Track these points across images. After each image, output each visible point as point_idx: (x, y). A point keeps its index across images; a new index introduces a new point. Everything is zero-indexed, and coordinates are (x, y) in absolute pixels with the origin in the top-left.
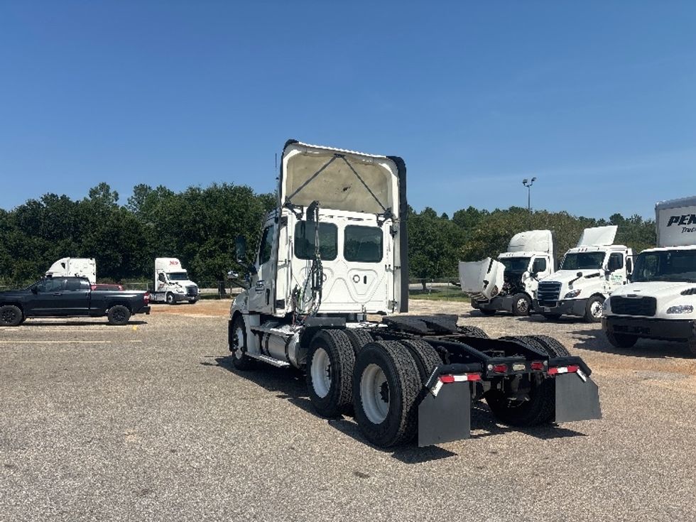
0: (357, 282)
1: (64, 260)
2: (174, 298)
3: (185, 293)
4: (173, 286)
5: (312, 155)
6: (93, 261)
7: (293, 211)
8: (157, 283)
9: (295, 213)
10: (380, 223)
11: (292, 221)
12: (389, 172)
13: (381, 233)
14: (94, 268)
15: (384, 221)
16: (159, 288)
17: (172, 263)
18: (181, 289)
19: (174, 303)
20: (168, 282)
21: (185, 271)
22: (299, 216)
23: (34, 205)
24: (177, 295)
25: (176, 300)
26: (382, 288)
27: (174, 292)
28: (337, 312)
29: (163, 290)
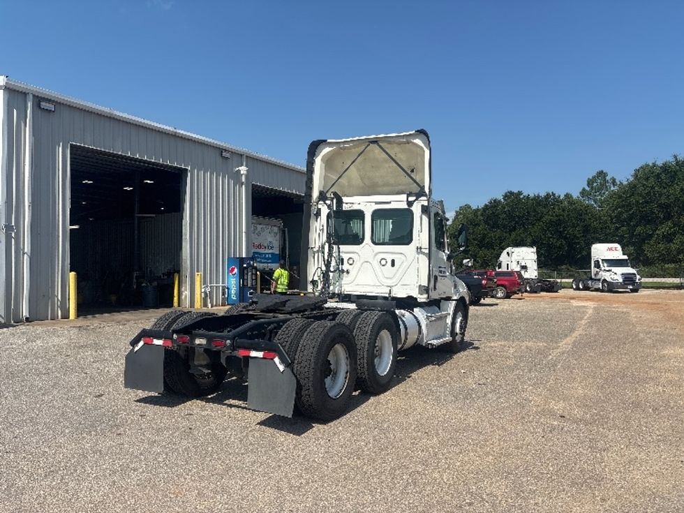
0: (383, 265)
1: (509, 249)
2: (608, 285)
3: (621, 280)
4: (608, 274)
5: (345, 148)
6: (534, 249)
7: (325, 203)
8: (594, 270)
9: (326, 204)
10: (410, 204)
11: (325, 211)
12: (422, 147)
13: (411, 213)
14: (535, 257)
15: (414, 201)
16: (595, 275)
17: (610, 249)
18: (616, 277)
19: (610, 291)
20: (603, 268)
21: (626, 257)
22: (329, 207)
23: (494, 204)
24: (610, 282)
25: (611, 288)
26: (412, 271)
27: (609, 279)
28: (364, 294)
29: (598, 277)
